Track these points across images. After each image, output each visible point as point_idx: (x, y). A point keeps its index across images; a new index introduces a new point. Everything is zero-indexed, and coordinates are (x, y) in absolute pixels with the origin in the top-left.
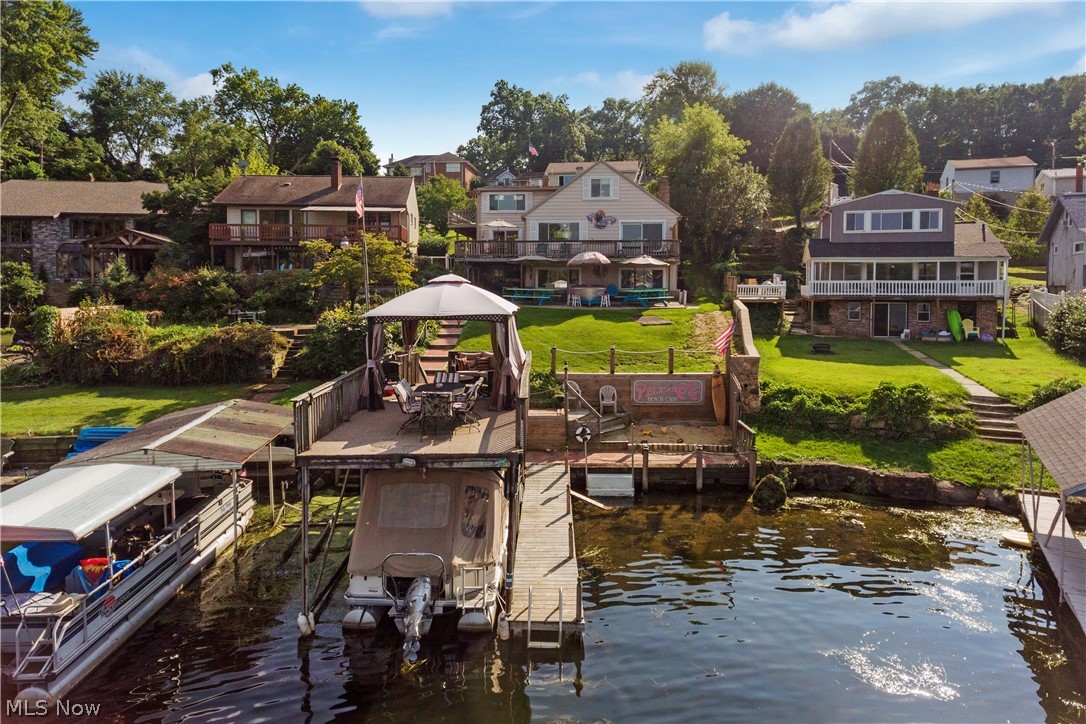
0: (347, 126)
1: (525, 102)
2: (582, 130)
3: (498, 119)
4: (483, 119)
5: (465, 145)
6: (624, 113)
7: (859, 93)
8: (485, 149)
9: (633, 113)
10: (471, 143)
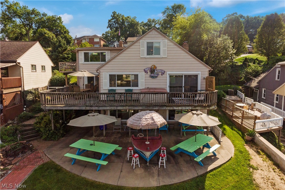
0: (58, 25)
1: (122, 18)
2: (141, 28)
3: (113, 24)
4: (109, 24)
5: (104, 33)
6: (154, 23)
7: (225, 18)
8: (111, 34)
9: (157, 23)
10: (106, 32)
